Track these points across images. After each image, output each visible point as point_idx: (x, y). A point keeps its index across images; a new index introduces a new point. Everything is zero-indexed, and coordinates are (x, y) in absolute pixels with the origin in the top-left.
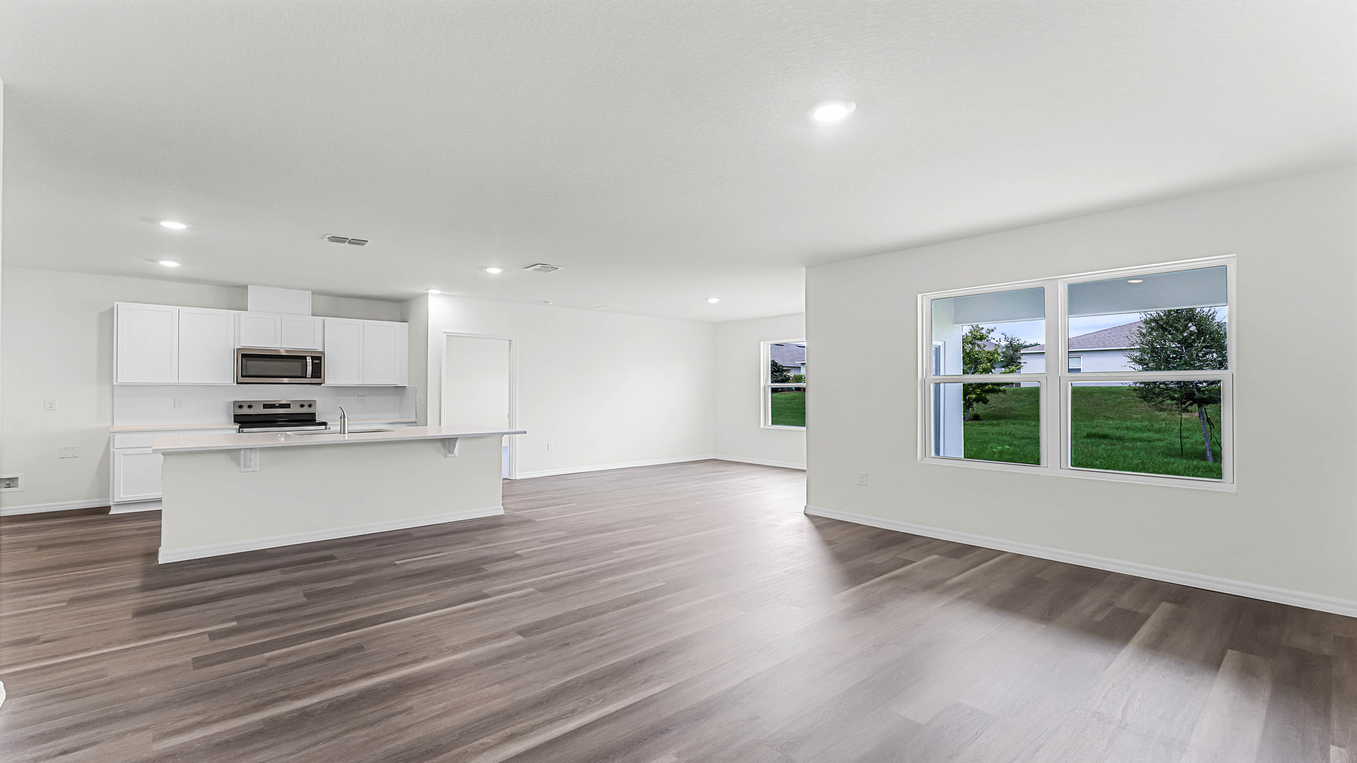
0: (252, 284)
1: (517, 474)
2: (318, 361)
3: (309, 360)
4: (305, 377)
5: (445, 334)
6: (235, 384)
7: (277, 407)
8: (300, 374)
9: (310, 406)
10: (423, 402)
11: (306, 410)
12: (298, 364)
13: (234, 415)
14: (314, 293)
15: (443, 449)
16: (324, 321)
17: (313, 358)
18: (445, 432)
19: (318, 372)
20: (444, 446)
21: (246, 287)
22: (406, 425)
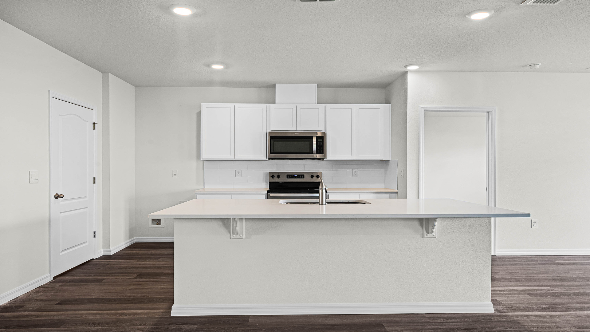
0: (279, 83)
1: (497, 250)
2: (321, 140)
3: (315, 140)
4: (312, 153)
5: (423, 110)
6: (268, 160)
7: (295, 177)
8: (308, 151)
9: (317, 176)
10: (402, 174)
11: (315, 180)
12: (306, 143)
13: (269, 183)
14: (319, 86)
15: (420, 228)
16: (326, 106)
17: (318, 138)
18: (424, 211)
19: (321, 149)
20: (422, 225)
21: (274, 86)
22: (388, 195)
